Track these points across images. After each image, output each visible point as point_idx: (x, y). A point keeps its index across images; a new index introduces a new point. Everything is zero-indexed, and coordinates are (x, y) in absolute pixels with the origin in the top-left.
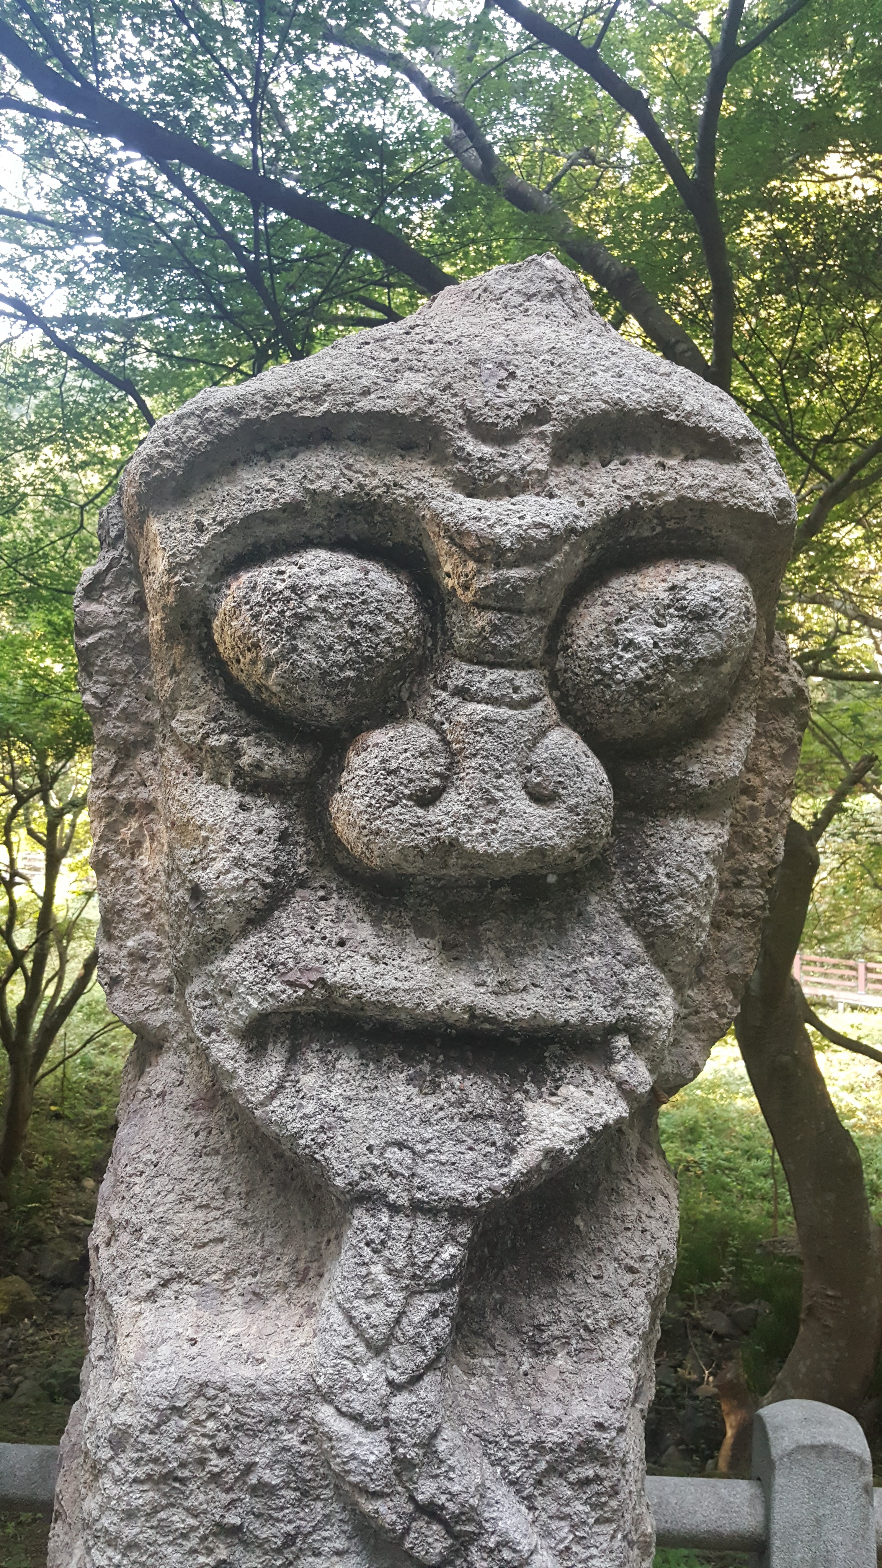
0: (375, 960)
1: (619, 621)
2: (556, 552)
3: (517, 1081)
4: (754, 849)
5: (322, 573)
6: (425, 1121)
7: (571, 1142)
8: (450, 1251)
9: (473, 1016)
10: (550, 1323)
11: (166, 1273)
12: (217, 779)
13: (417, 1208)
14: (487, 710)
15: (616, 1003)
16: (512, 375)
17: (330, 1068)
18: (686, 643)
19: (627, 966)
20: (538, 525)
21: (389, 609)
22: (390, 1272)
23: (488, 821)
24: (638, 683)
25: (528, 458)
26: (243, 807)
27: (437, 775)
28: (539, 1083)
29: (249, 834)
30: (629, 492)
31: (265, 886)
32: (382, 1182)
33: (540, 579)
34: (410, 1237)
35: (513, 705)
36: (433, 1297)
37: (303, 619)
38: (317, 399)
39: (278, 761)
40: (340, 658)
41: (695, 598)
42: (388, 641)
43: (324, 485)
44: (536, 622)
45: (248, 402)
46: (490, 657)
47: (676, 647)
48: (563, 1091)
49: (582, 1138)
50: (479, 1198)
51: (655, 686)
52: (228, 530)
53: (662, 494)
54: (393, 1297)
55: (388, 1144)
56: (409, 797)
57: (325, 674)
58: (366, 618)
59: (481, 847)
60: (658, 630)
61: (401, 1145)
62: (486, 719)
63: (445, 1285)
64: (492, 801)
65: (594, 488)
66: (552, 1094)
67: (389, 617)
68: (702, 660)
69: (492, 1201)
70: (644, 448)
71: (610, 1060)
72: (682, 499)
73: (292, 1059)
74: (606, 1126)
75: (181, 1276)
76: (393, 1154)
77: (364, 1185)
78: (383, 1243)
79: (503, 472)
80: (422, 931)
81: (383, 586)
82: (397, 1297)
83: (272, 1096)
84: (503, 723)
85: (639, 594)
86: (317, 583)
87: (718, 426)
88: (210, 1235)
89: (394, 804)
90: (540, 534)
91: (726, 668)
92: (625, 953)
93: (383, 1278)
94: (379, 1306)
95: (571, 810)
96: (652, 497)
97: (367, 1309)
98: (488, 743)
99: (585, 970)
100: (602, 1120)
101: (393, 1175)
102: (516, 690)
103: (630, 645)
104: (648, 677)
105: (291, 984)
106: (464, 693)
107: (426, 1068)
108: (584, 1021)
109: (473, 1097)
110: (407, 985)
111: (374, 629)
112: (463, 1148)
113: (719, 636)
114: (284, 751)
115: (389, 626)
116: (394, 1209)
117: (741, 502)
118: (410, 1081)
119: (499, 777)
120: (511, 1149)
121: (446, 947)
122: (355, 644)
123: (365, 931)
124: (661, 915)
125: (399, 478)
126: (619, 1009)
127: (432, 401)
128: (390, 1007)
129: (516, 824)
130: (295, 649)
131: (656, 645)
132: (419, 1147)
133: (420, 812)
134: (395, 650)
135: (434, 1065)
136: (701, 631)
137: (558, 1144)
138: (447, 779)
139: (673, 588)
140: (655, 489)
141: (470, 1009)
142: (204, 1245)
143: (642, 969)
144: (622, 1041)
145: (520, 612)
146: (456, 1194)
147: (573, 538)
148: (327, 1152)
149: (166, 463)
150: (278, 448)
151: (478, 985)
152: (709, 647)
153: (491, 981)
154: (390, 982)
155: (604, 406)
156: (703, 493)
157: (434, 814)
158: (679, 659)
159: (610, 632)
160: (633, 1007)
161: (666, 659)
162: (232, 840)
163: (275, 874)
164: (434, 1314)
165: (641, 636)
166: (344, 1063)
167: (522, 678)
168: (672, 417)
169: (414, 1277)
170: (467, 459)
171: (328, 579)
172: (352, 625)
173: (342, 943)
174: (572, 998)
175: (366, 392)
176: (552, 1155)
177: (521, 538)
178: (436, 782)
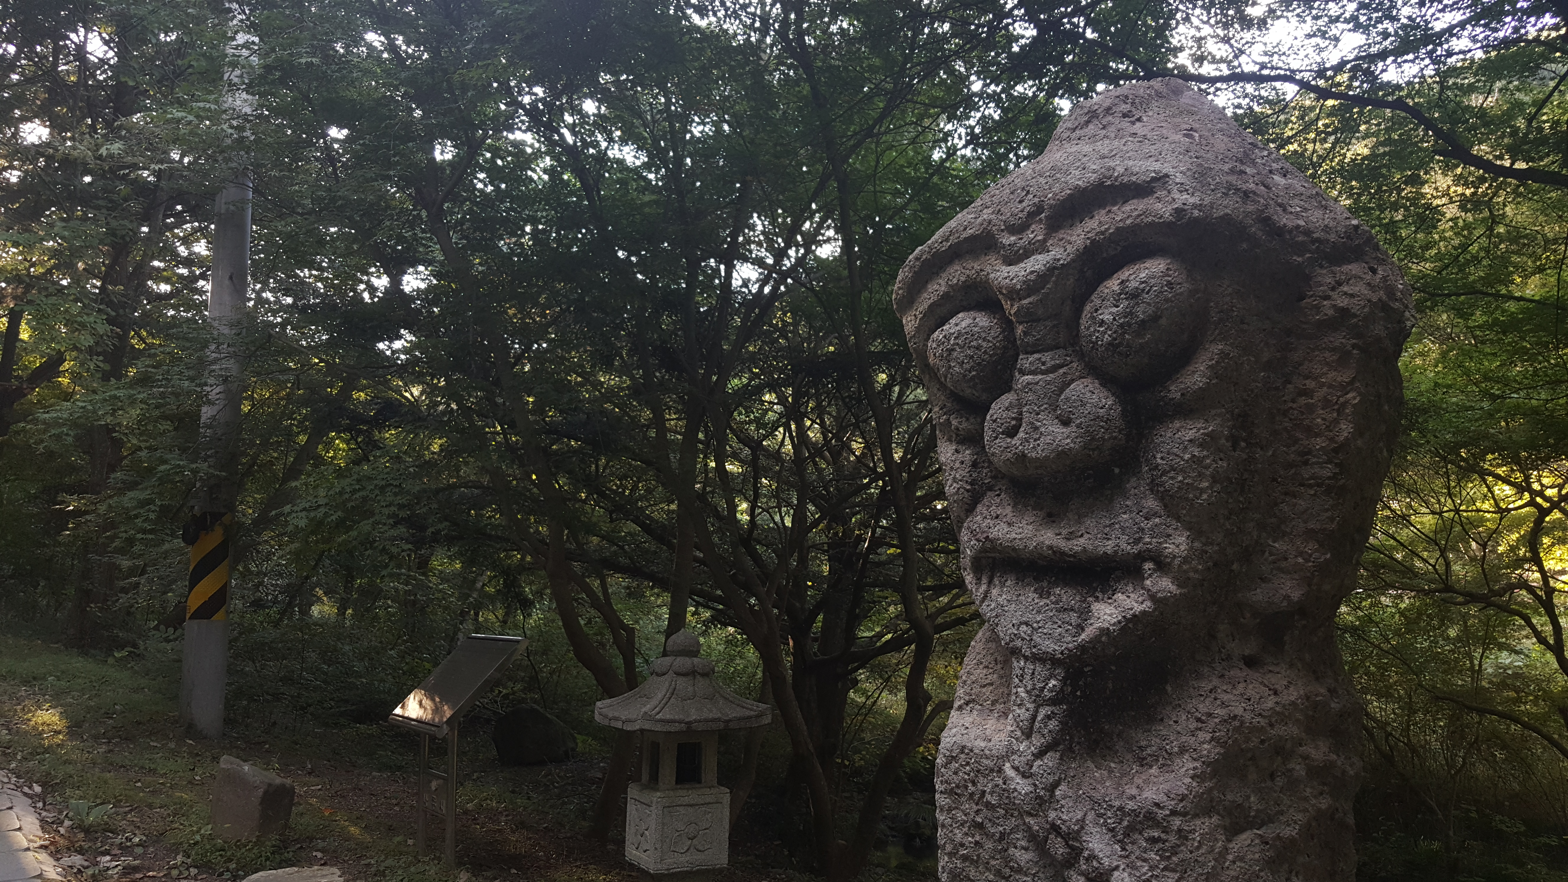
0: (1010, 524)
1: (1097, 310)
2: (1048, 282)
3: (1092, 592)
4: (1317, 435)
5: (957, 325)
6: (1039, 612)
7: (1114, 625)
8: (1053, 682)
9: (1054, 552)
10: (1147, 747)
11: (967, 698)
12: (950, 440)
13: (1036, 658)
14: (1029, 378)
15: (1137, 541)
16: (1028, 192)
17: (1003, 585)
18: (1131, 313)
19: (1146, 519)
20: (1032, 272)
21: (983, 335)
22: (1027, 692)
23: (1035, 440)
24: (1110, 344)
25: (1032, 236)
26: (957, 451)
27: (1013, 419)
28: (1104, 592)
29: (957, 465)
30: (1090, 235)
31: (968, 491)
32: (1019, 643)
33: (1041, 300)
34: (1033, 673)
35: (1043, 373)
36: (1047, 708)
37: (950, 351)
38: (947, 240)
39: (965, 425)
40: (967, 366)
41: (1133, 284)
42: (985, 352)
43: (955, 281)
44: (1049, 323)
45: (922, 252)
46: (1029, 349)
47: (1126, 317)
48: (1115, 596)
49: (1119, 622)
50: (1062, 653)
51: (1120, 344)
52: (924, 316)
53: (1107, 230)
54: (1029, 705)
55: (1022, 623)
56: (1003, 433)
57: (965, 376)
58: (974, 343)
59: (1034, 455)
60: (1115, 310)
61: (1027, 624)
62: (1028, 384)
63: (1053, 702)
64: (1036, 428)
65: (1073, 239)
66: (1110, 598)
67: (984, 339)
68: (1143, 321)
69: (1069, 656)
70: (1102, 204)
71: (1143, 579)
72: (1117, 229)
73: (990, 582)
74: (1134, 616)
75: (974, 700)
76: (1024, 628)
77: (1011, 645)
78: (1022, 676)
79: (1020, 248)
80: (1037, 507)
81: (981, 324)
82: (1031, 706)
83: (983, 601)
84: (1037, 383)
85: (1106, 291)
86: (952, 331)
87: (1134, 179)
88: (988, 681)
89: (996, 438)
90: (1033, 277)
91: (1163, 321)
92: (1145, 511)
93: (1023, 695)
94: (1023, 710)
95: (1078, 426)
96: (1102, 233)
97: (1018, 711)
98: (1031, 397)
99: (1119, 522)
100: (1131, 612)
101: (1023, 639)
102: (1044, 364)
103: (1102, 323)
104: (1115, 339)
105: (978, 540)
106: (1023, 373)
107: (1045, 584)
108: (1116, 552)
109: (1064, 600)
110: (1019, 537)
111: (978, 348)
112: (1055, 626)
113: (1149, 304)
114: (968, 419)
115: (984, 344)
116: (1026, 658)
117: (1150, 219)
118: (1035, 591)
119: (1038, 414)
120: (1081, 628)
121: (1050, 515)
122: (972, 357)
123: (1008, 510)
124: (1162, 484)
125: (982, 267)
126: (1141, 545)
127: (990, 222)
128: (1014, 549)
129: (1048, 439)
130: (950, 367)
131: (1114, 319)
132: (1035, 625)
133: (1009, 440)
134: (991, 356)
135: (1049, 583)
136: (1137, 304)
137: (1106, 625)
138: (1019, 420)
139: (1122, 282)
140: (1103, 228)
141: (1050, 547)
142: (985, 686)
143: (1157, 520)
144: (1148, 566)
145: (1038, 320)
146: (1050, 650)
147: (1056, 272)
148: (999, 628)
149: (900, 292)
150: (941, 268)
151: (1057, 535)
152: (1144, 312)
153: (1064, 532)
154: (1014, 535)
155: (1069, 192)
156: (1128, 222)
157: (1015, 441)
158: (1129, 325)
159: (1093, 318)
160: (1150, 543)
161: (1121, 326)
162: (952, 468)
163: (971, 484)
164: (1048, 717)
165: (1107, 317)
166: (1009, 583)
167: (1047, 357)
168: (1109, 183)
169: (1037, 696)
170: (1004, 246)
171: (958, 328)
172: (969, 348)
173: (997, 517)
174: (1108, 539)
175: (965, 229)
176: (1104, 632)
177: (1024, 282)
178: (1013, 422)
